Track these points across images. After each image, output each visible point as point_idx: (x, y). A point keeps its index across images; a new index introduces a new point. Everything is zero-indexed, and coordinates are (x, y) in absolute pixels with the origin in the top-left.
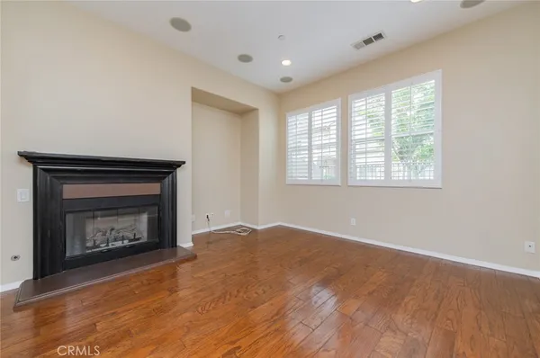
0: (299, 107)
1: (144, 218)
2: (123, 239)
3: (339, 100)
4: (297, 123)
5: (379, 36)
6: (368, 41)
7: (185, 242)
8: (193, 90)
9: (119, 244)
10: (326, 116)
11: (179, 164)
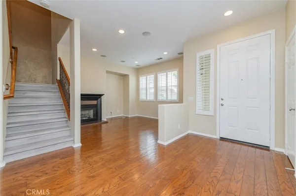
0: (143, 74)
1: (92, 111)
2: (86, 117)
3: (155, 73)
4: (143, 80)
5: (161, 58)
6: (159, 59)
7: (104, 119)
8: (107, 71)
9: (85, 118)
10: (151, 78)
11: (102, 95)
